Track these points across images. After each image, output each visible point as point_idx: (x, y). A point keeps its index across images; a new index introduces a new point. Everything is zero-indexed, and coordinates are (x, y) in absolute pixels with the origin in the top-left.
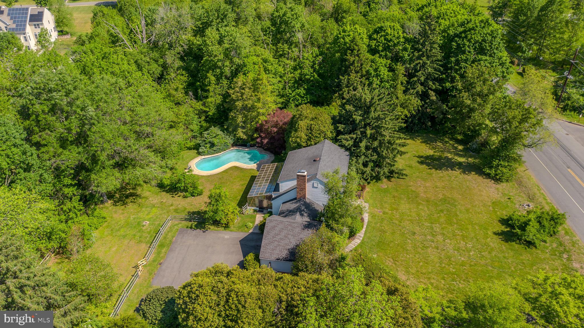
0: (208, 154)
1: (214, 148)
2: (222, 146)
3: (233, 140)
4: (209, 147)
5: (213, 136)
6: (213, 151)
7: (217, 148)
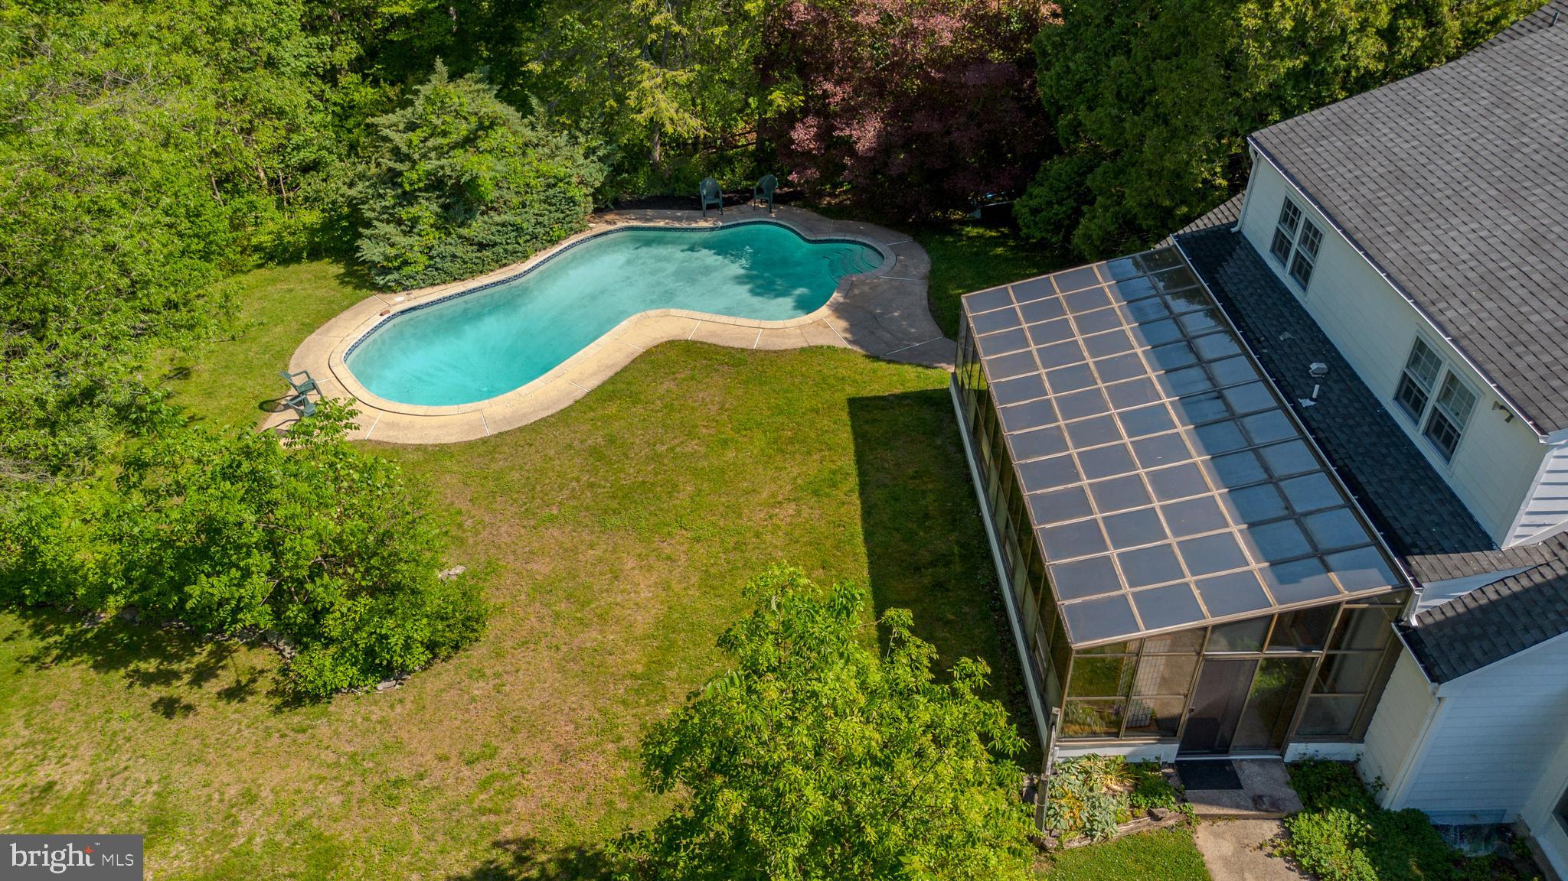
0: (437, 272)
1: (478, 227)
2: (527, 209)
3: (600, 159)
4: (432, 221)
5: (454, 137)
6: (469, 248)
7: (503, 225)
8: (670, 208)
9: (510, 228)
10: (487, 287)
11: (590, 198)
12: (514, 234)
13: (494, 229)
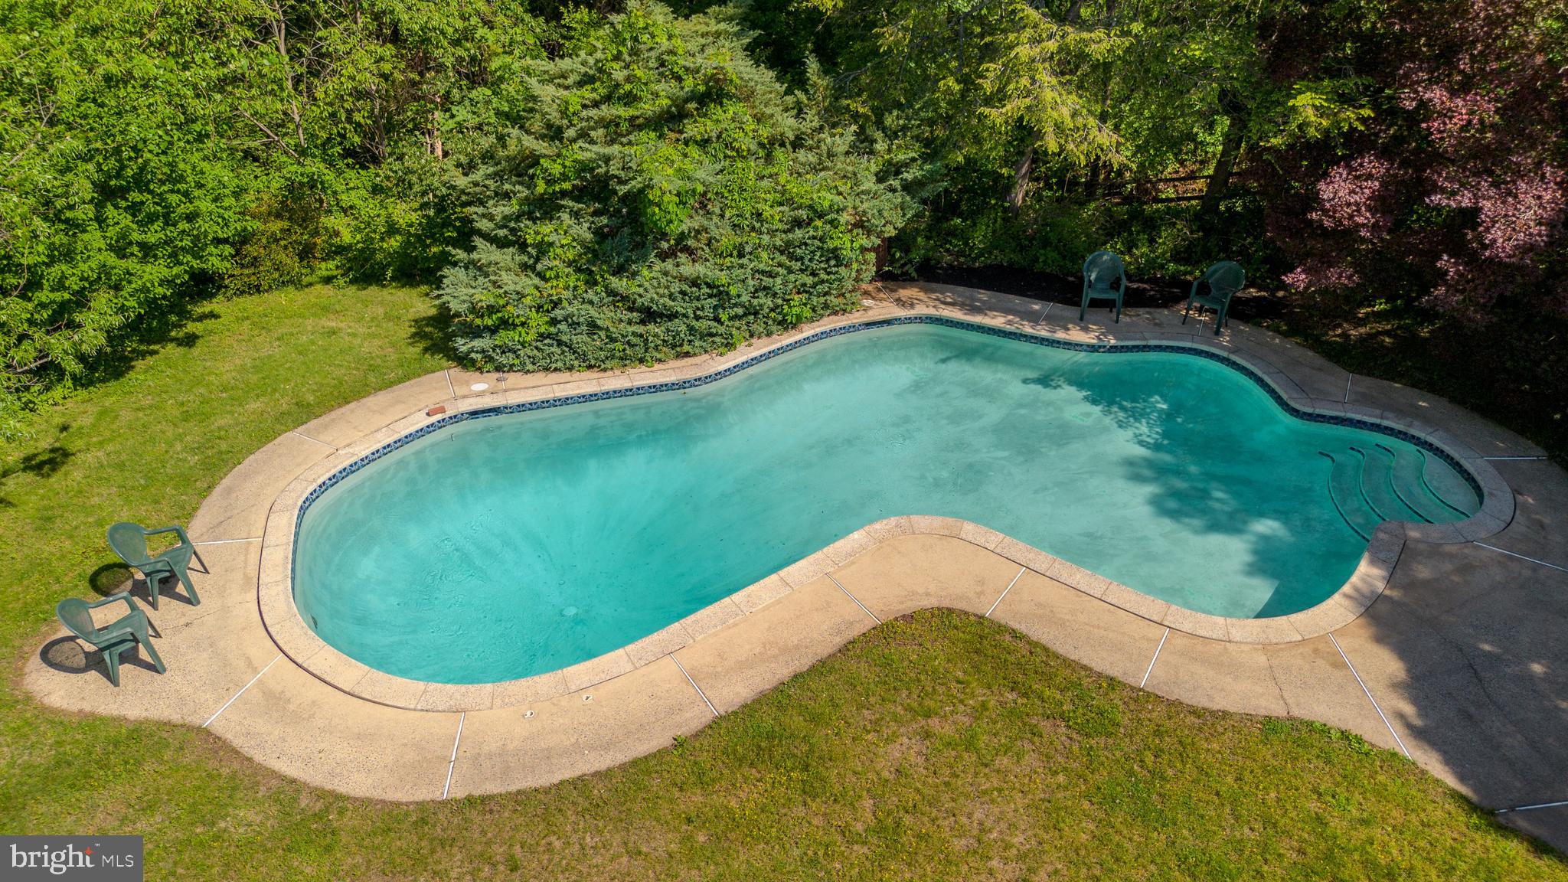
0: (560, 348)
1: (648, 280)
2: (745, 261)
3: (907, 187)
4: (570, 255)
5: (647, 108)
6: (627, 315)
7: (694, 283)
8: (1021, 293)
9: (705, 290)
10: (640, 391)
11: (872, 256)
12: (714, 301)
13: (676, 287)
